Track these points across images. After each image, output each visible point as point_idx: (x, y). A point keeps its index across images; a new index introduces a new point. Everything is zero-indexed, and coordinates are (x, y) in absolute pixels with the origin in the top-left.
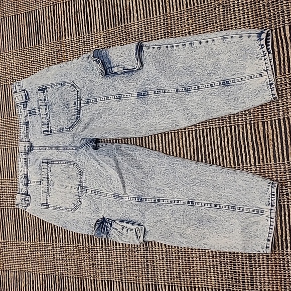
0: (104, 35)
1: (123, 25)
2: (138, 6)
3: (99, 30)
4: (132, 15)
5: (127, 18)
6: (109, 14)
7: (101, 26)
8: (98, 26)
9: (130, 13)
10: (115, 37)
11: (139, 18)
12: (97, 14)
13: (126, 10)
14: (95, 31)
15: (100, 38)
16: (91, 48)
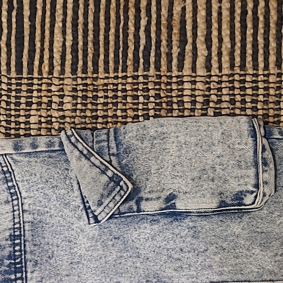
0: (75, 90)
1: (152, 71)
2: (215, 25)
3: (57, 68)
4: (189, 47)
5: (169, 55)
6: (102, 25)
7: (69, 57)
8: (57, 56)
9: (183, 42)
10: (115, 104)
11: (215, 65)
12: (59, 18)
13: (170, 28)
14: (46, 69)
15: (62, 97)
16: (22, 119)
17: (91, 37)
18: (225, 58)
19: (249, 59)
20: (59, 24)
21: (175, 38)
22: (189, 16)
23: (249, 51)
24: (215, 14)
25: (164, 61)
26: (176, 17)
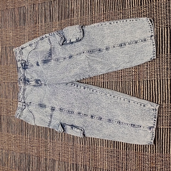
0: (59, 24)
1: (69, 19)
4: (74, 14)
6: (62, 12)
8: (56, 18)
11: (78, 16)
15: (57, 25)
17: (61, 14)
18: (80, 15)
19: (83, 14)
20: (56, 13)
21: (72, 12)
22: (74, 8)
23: (83, 13)
24: (78, 7)
25: (71, 17)
26: (72, 9)
